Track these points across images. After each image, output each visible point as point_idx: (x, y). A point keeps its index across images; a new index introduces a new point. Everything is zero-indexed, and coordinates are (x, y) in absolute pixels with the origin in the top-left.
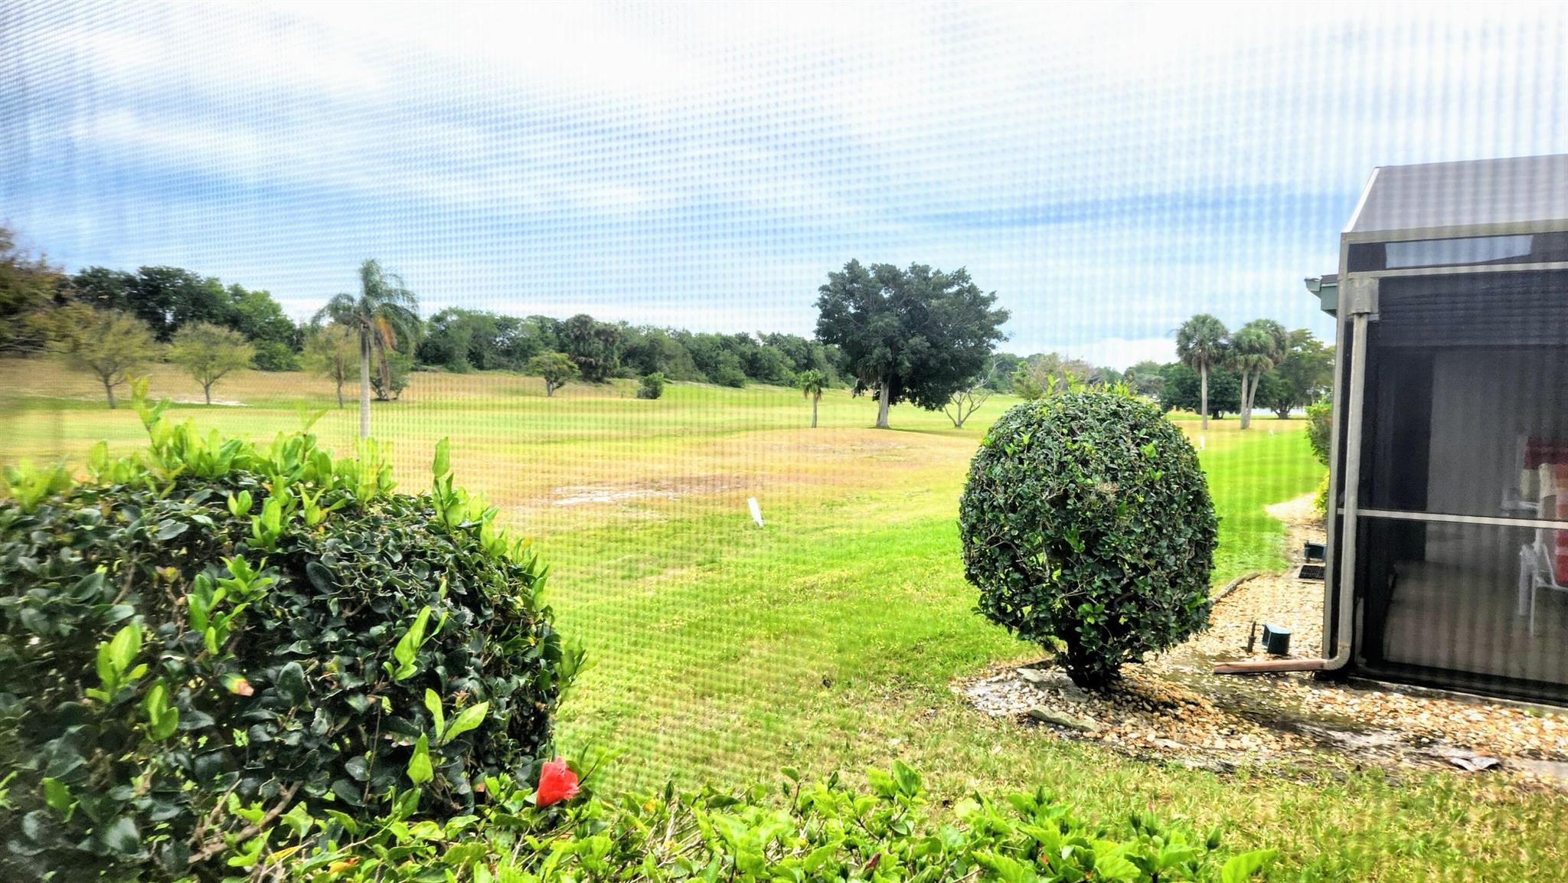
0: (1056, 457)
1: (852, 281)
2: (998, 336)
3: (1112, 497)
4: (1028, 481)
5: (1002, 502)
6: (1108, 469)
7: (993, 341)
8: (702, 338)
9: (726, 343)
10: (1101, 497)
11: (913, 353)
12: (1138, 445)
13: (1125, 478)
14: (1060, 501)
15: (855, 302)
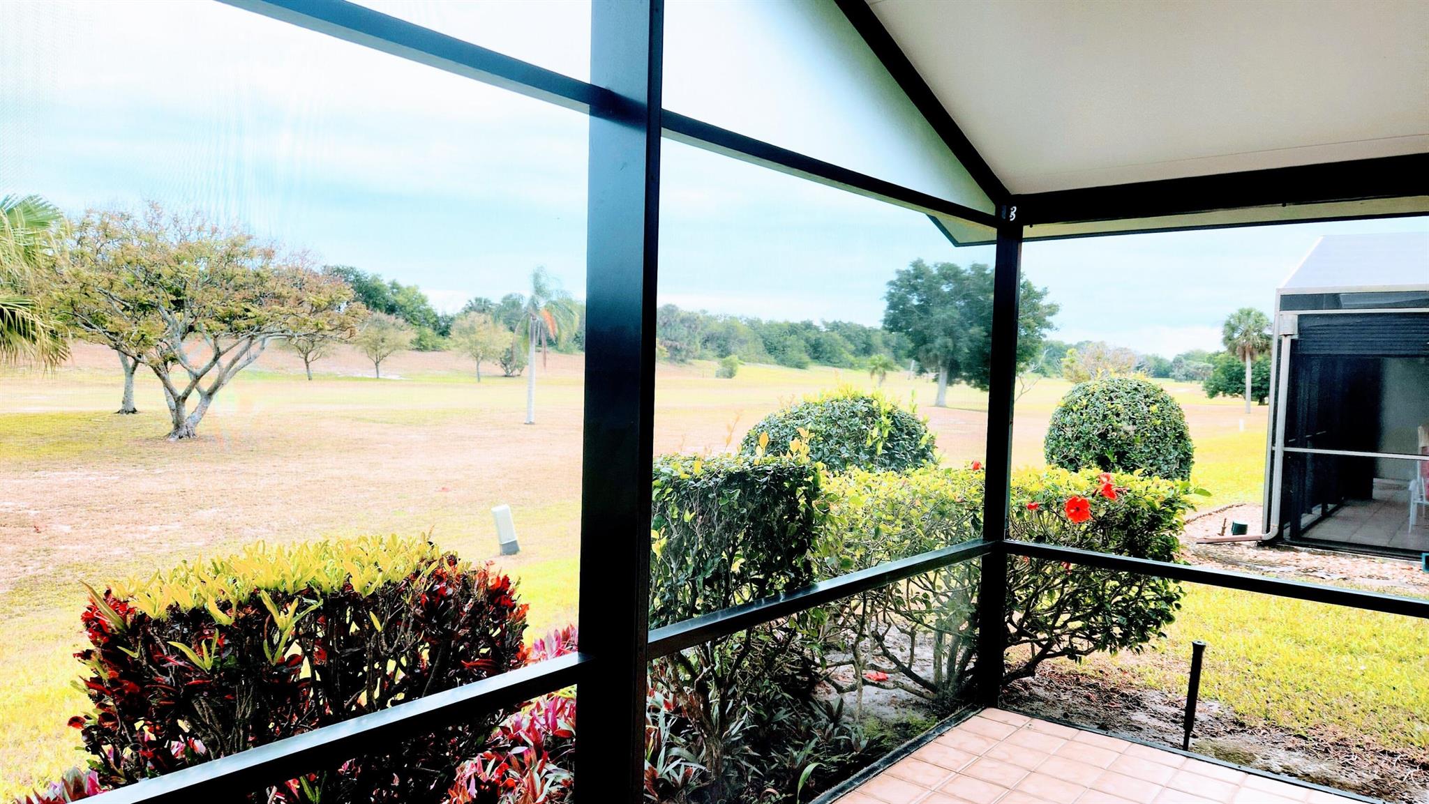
0: (1101, 412)
1: (917, 277)
2: (1049, 326)
3: (1132, 433)
4: (1085, 425)
5: (1070, 436)
6: (1130, 418)
7: (1044, 331)
8: (771, 325)
9: (793, 330)
10: (1126, 433)
11: (971, 341)
12: (1148, 406)
13: (1140, 423)
14: (1103, 436)
15: (919, 295)
